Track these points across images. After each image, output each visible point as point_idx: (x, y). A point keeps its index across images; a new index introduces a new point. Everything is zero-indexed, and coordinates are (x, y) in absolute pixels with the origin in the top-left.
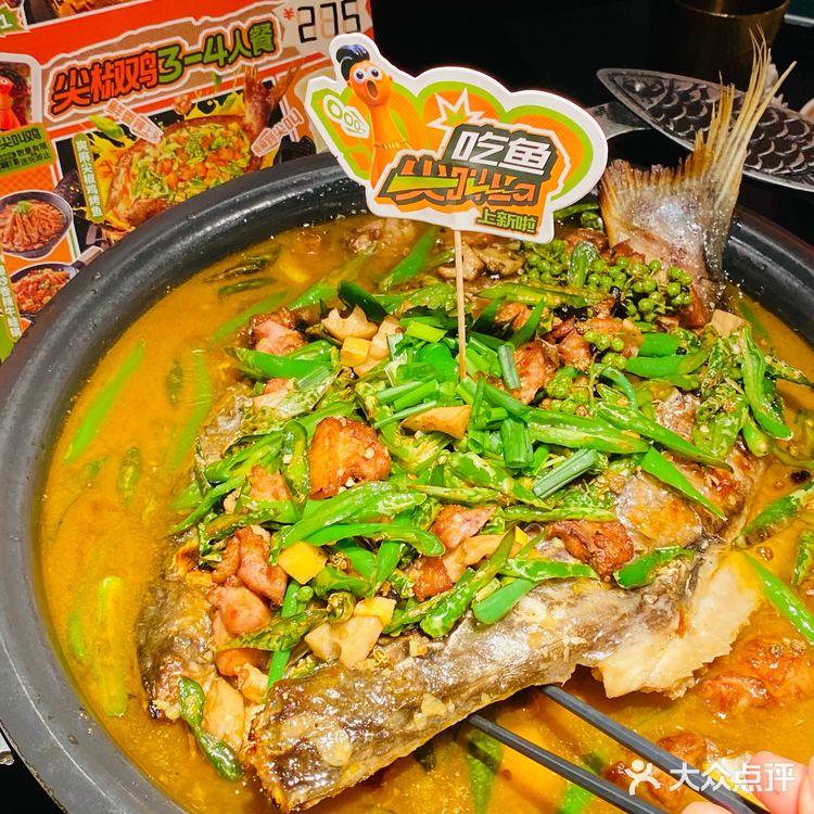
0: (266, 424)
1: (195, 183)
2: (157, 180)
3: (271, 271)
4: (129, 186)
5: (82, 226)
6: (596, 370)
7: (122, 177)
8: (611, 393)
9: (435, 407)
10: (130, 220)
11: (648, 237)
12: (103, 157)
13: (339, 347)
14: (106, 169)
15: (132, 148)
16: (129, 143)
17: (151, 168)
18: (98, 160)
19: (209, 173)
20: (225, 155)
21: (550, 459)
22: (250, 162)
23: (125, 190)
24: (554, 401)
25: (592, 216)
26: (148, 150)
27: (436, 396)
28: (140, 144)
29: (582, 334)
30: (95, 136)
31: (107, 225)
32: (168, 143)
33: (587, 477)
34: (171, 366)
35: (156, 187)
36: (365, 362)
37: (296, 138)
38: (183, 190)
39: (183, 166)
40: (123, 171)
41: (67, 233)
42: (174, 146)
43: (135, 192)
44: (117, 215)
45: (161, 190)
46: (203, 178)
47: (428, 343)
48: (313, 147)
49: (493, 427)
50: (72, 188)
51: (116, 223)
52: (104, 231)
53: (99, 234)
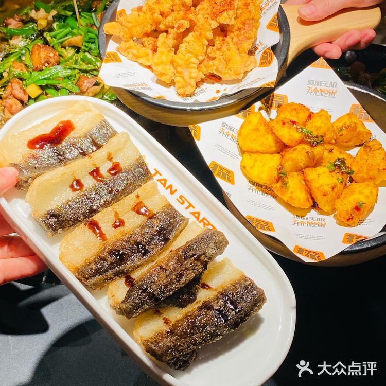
0: (14, 50)
9: (71, 37)
13: (37, 23)
27: (71, 34)
49: (91, 41)
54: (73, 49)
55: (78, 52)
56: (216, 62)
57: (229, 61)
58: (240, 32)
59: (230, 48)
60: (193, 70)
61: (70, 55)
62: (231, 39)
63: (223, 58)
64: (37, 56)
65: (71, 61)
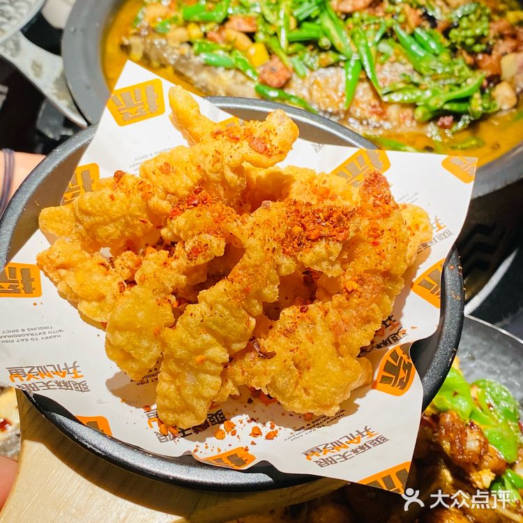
56: (273, 366)
57: (309, 368)
58: (348, 299)
59: (315, 334)
60: (209, 378)
62: (322, 313)
63: (293, 360)
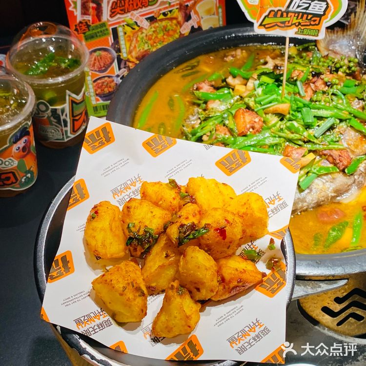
0: (213, 113)
1: (160, 44)
2: (147, 43)
3: (198, 69)
4: (137, 45)
5: (120, 60)
6: (331, 91)
7: (134, 42)
8: (336, 99)
9: (277, 104)
10: (137, 58)
11: (336, 53)
12: (128, 34)
13: (233, 90)
14: (129, 38)
15: (138, 31)
16: (137, 28)
17: (145, 38)
18: (126, 35)
19: (165, 40)
20: (171, 33)
21: (318, 122)
22: (180, 36)
23: (135, 47)
24: (316, 103)
25: (314, 47)
26: (144, 31)
27: (277, 100)
28: (141, 29)
29: (322, 79)
30: (126, 26)
31: (128, 60)
32: (151, 28)
33: (332, 128)
34: (169, 98)
35: (146, 45)
36: (245, 92)
37: (196, 26)
38: (156, 46)
39: (156, 37)
40: (135, 39)
41: (114, 64)
42: (153, 29)
43: (139, 47)
44: (132, 57)
45: (148, 46)
46: (163, 42)
47: (268, 84)
48: (202, 29)
49: (298, 110)
50: (116, 46)
51: (132, 59)
52: (127, 63)
53: (125, 64)
54: (276, 117)
55: (282, 120)
61: (273, 122)
64: (242, 120)
65: (273, 128)
